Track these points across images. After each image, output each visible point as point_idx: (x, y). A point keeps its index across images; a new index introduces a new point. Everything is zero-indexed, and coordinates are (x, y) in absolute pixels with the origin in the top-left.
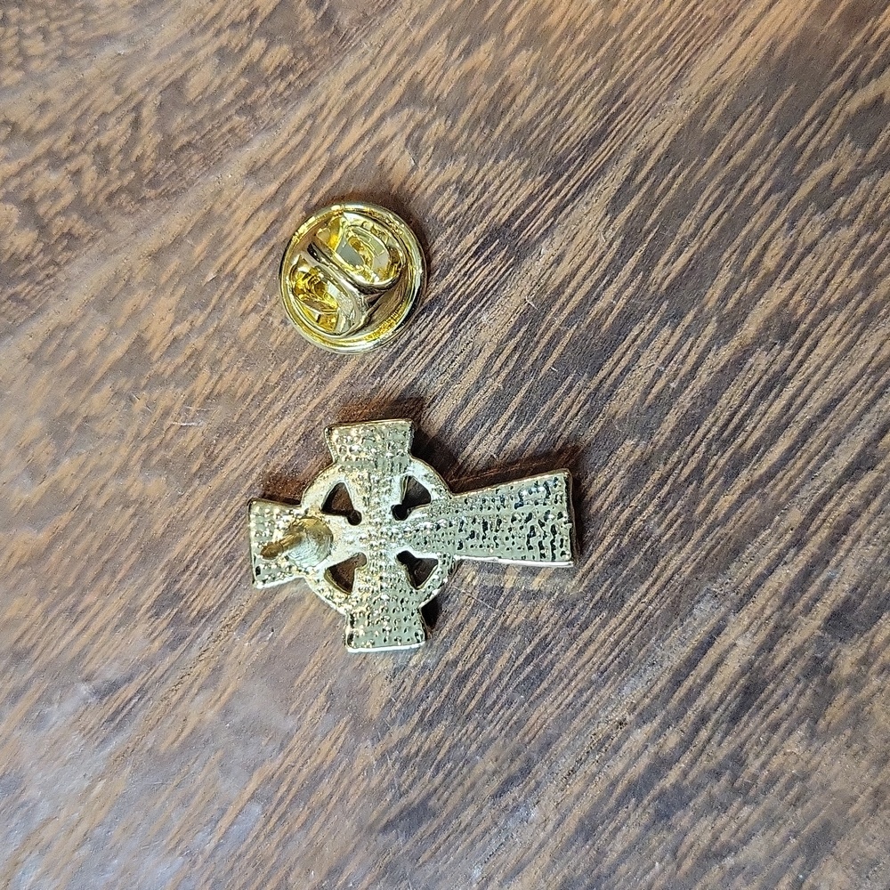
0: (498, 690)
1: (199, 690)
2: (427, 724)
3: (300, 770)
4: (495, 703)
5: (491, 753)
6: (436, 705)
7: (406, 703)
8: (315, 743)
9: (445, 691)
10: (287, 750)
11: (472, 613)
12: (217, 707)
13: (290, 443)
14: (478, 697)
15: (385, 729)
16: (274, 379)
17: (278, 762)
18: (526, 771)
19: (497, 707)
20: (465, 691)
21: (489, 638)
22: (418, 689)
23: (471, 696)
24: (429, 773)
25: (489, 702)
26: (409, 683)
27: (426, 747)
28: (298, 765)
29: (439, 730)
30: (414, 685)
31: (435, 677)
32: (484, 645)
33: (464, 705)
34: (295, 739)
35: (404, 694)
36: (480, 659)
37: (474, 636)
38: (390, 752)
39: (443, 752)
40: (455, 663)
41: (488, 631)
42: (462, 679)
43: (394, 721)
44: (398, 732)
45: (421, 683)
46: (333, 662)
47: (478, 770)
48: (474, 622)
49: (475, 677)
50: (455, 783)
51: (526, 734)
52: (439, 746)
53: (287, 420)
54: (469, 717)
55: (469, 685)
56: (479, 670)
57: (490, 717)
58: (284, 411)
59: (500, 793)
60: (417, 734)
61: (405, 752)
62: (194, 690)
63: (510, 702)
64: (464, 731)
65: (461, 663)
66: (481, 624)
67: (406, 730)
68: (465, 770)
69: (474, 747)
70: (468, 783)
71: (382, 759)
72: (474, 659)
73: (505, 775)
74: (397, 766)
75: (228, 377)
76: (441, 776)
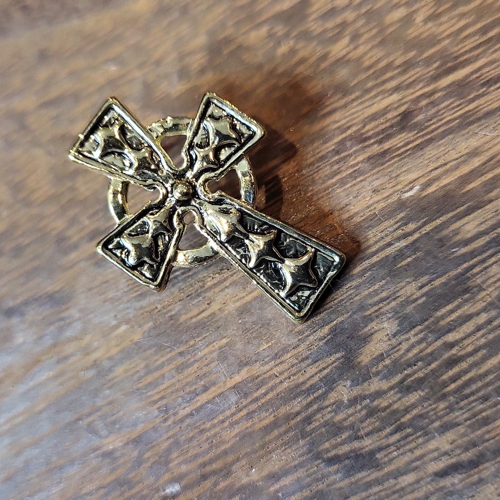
0: (480, 384)
1: (230, 284)
2: (405, 388)
3: (281, 382)
4: (473, 393)
5: (450, 435)
6: (421, 374)
7: (395, 362)
8: (303, 365)
9: (433, 366)
10: (278, 361)
11: (484, 310)
12: (238, 304)
13: (389, 116)
14: (459, 382)
15: (366, 377)
16: (398, 62)
17: (267, 367)
18: (474, 464)
19: (472, 398)
20: (451, 373)
21: (491, 336)
22: (410, 355)
23: (454, 379)
24: (388, 430)
25: (467, 391)
26: (405, 346)
27: (395, 406)
28: (282, 378)
29: (413, 397)
30: (408, 350)
31: (429, 350)
32: (483, 340)
33: (445, 384)
34: (289, 355)
35: (396, 355)
36: (476, 351)
37: (478, 329)
38: (364, 398)
39: (408, 416)
40: (451, 345)
41: (492, 330)
42: (453, 362)
43: (377, 374)
44: (376, 385)
45: (415, 351)
46: (348, 304)
47: (432, 445)
48: (484, 317)
49: (464, 365)
50: (407, 447)
51: (489, 432)
52: (407, 410)
53: (395, 97)
54: (444, 397)
55: (456, 369)
56: (471, 360)
57: (462, 403)
58: (397, 89)
59: (443, 474)
60: (392, 392)
61: (376, 403)
62: (227, 283)
63: (485, 399)
64: (434, 406)
65: (456, 348)
66: (490, 322)
67: (385, 385)
68: (420, 440)
69: (437, 424)
70: (418, 453)
71: (354, 401)
72: (470, 349)
73: (454, 460)
74: (364, 412)
75: (361, 50)
76: (397, 436)
